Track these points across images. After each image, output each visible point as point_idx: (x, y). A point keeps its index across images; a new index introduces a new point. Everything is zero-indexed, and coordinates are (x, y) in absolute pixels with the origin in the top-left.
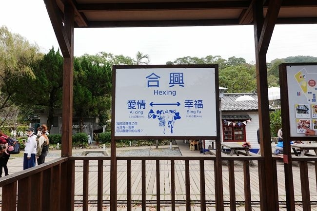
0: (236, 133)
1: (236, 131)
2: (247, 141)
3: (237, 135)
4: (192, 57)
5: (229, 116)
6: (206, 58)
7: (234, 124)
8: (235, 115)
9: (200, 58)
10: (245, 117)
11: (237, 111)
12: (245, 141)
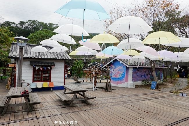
0: (44, 75)
1: (44, 74)
2: (51, 81)
3: (45, 77)
4: (39, 22)
5: (39, 62)
6: (48, 24)
7: (41, 69)
8: (44, 62)
9: (44, 23)
10: (51, 63)
11: (45, 59)
12: (50, 81)
